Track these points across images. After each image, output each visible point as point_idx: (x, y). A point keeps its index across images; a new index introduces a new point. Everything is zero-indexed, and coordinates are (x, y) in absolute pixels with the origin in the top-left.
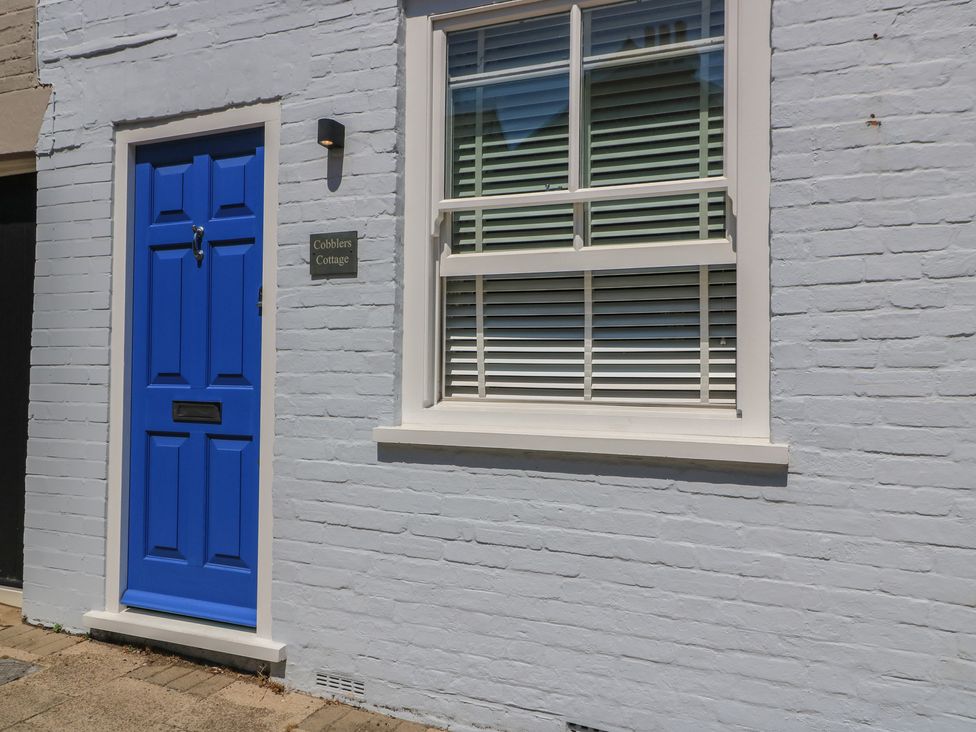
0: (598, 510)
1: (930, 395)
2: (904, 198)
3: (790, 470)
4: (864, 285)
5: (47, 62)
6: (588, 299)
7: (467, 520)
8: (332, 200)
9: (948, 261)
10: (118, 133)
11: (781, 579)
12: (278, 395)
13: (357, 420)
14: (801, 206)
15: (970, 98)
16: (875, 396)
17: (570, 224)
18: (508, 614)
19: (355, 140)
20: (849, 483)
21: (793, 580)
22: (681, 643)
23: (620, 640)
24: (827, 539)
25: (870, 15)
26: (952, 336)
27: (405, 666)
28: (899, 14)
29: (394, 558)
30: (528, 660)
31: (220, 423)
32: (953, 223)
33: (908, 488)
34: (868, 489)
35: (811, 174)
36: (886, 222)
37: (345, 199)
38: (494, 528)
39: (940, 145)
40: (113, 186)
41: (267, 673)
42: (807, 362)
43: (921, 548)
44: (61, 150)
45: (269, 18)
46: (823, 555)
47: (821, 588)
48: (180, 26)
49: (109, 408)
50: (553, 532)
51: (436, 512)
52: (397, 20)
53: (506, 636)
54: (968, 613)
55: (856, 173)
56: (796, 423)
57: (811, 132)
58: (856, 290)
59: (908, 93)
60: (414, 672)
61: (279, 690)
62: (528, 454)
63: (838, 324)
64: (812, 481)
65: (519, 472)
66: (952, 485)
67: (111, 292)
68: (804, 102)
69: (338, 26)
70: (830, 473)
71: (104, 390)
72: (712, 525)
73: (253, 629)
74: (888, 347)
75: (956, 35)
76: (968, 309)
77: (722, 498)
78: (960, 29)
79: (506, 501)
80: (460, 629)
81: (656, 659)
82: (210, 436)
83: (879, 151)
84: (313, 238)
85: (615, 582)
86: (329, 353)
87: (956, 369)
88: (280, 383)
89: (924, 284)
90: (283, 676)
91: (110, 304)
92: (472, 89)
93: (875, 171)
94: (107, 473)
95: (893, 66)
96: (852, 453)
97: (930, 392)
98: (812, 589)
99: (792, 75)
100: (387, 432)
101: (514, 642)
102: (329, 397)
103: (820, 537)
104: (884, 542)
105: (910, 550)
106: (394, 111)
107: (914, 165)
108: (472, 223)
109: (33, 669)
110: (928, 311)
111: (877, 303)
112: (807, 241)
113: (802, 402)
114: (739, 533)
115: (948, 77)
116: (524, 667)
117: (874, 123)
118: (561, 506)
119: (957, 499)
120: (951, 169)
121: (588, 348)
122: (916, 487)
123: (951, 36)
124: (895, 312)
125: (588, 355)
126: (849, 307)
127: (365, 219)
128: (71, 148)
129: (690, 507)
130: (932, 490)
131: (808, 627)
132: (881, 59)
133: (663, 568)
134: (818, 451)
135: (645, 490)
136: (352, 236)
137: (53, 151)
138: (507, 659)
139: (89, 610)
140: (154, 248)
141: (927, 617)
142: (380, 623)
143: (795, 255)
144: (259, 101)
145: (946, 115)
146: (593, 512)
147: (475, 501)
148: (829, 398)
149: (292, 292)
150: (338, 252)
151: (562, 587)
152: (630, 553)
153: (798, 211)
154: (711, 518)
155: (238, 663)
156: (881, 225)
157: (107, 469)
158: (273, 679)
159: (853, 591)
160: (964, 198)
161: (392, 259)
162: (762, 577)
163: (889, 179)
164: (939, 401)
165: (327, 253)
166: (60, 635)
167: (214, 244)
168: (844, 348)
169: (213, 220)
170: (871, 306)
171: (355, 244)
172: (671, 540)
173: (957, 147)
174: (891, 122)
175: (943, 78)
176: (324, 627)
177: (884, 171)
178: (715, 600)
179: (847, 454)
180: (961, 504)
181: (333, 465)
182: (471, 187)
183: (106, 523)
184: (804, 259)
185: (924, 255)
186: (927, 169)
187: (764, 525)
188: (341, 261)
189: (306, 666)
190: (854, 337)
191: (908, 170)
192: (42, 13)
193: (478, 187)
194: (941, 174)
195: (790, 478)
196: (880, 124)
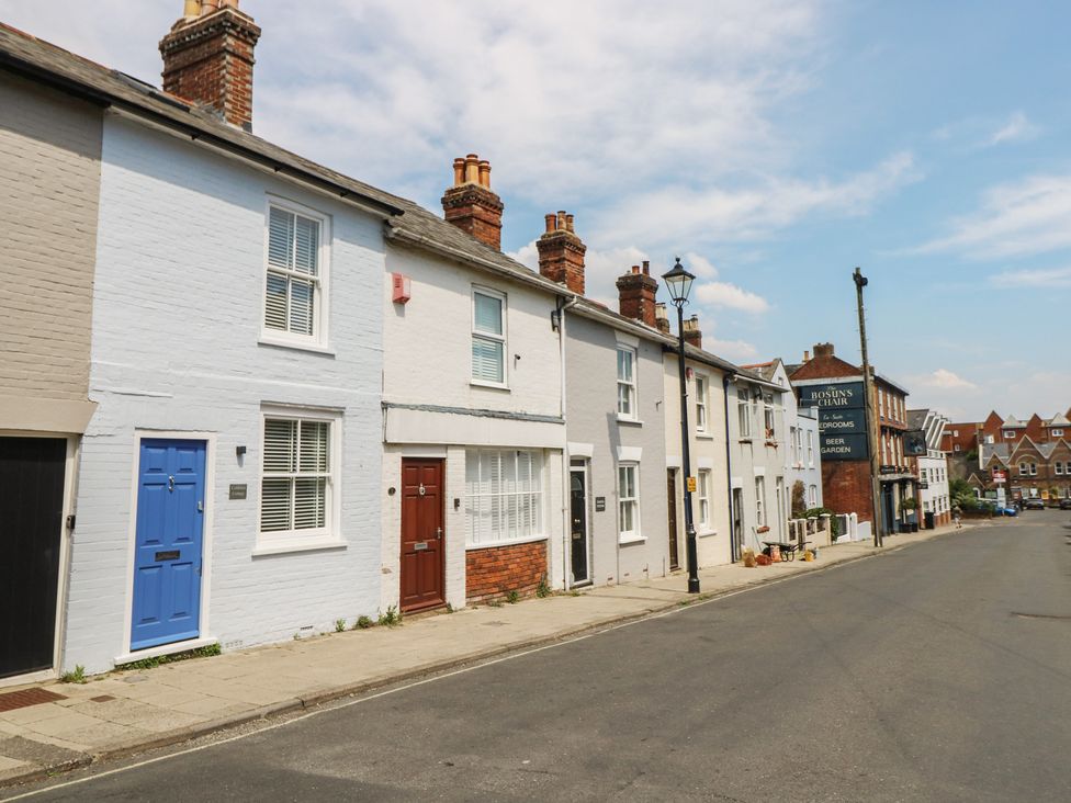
5: (95, 390)
8: (239, 472)
10: (136, 432)
12: (214, 544)
37: (243, 472)
44: (102, 435)
48: (174, 394)
73: (197, 637)
82: (171, 565)
84: (231, 485)
88: (215, 539)
127: (249, 480)
128: (109, 435)
134: (351, 542)
136: (246, 486)
137: (98, 435)
139: (114, 658)
140: (146, 485)
144: (207, 430)
148: (353, 529)
149: (221, 505)
150: (240, 491)
165: (237, 491)
167: (176, 484)
169: (178, 474)
176: (230, 626)
188: (242, 494)
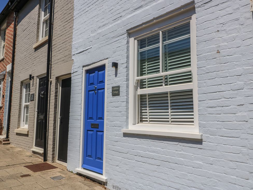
0: (164, 149)
1: (234, 121)
2: (226, 70)
3: (203, 140)
4: (218, 93)
5: (73, 55)
6: (169, 98)
7: (139, 151)
8: (116, 79)
9: (236, 86)
10: (83, 68)
11: (202, 169)
12: (107, 122)
13: (120, 127)
14: (204, 74)
15: (240, 43)
16: (221, 121)
17: (162, 81)
18: (147, 174)
19: (119, 66)
20: (216, 144)
21: (205, 170)
22: (181, 184)
23: (168, 182)
24: (212, 159)
25: (217, 26)
26: (238, 105)
27: (128, 185)
28: (223, 24)
29: (126, 159)
30: (150, 186)
31: (98, 128)
32: (237, 76)
33: (230, 146)
34: (221, 146)
35: (205, 66)
36: (222, 77)
37: (118, 79)
38: (144, 153)
39: (233, 56)
40: (82, 79)
41: (104, 185)
42: (206, 113)
43: (234, 162)
44: (75, 72)
45: (106, 42)
46: (211, 163)
47: (211, 172)
48: (93, 45)
49: (81, 125)
50: (155, 155)
51: (133, 149)
52: (127, 39)
53: (146, 180)
54: (246, 181)
55: (215, 65)
56: (204, 128)
57: (205, 56)
58: (216, 94)
59: (226, 44)
60: (129, 187)
61: (105, 188)
62: (150, 135)
63: (212, 103)
64: (208, 144)
65: (148, 140)
66: (240, 145)
67: (81, 100)
68: (203, 49)
69: (117, 42)
70: (212, 142)
71: (80, 121)
72: (187, 154)
73: (102, 174)
74: (224, 109)
75: (236, 28)
76: (242, 98)
77: (189, 147)
78: (237, 27)
79: (146, 147)
80: (138, 177)
81: (176, 188)
82: (97, 131)
83: (220, 59)
84: (112, 87)
85: (167, 168)
86: (115, 113)
87: (240, 114)
88: (107, 119)
89: (231, 92)
90: (107, 186)
91: (81, 103)
92: (145, 51)
93: (219, 64)
94: (80, 139)
95: (222, 37)
96: (217, 136)
97: (234, 120)
98: (208, 172)
99: (200, 42)
100: (125, 130)
101: (148, 181)
102: (115, 122)
103: (210, 158)
104: (225, 160)
105: (231, 163)
106: (126, 59)
107: (228, 62)
108: (145, 82)
109: (64, 178)
110: (233, 99)
111: (221, 97)
112: (205, 82)
113: (205, 123)
114: (192, 156)
115: (235, 39)
116: (150, 188)
117: (218, 52)
118: (156, 148)
119: (242, 149)
120: (236, 62)
121: (170, 111)
122: (232, 146)
123: (235, 28)
124: (225, 100)
125: (170, 112)
126: (215, 99)
127: (121, 83)
128: (76, 72)
129: (182, 149)
130: (236, 147)
131: (208, 182)
132: (219, 36)
133: (177, 165)
134: (209, 136)
135: (173, 145)
136: (119, 87)
137: (74, 73)
138: (146, 185)
139: (76, 168)
140: (89, 91)
141: (236, 182)
142: (123, 175)
143: (202, 86)
144: (105, 59)
145: (234, 48)
146: (162, 150)
147: (140, 147)
148: (211, 122)
149: (109, 99)
150: (116, 90)
151: (157, 168)
152: (170, 161)
153: (203, 75)
154: (186, 152)
155: (100, 182)
156: (221, 77)
157: (80, 138)
158: (105, 186)
159: (218, 173)
160: (240, 69)
161: (126, 91)
162: (198, 168)
163: (222, 66)
164: (236, 123)
166: (72, 173)
167: (98, 90)
168: (214, 109)
169: (98, 84)
170: (220, 98)
171: (119, 88)
172: (178, 158)
173: (237, 56)
174: (222, 51)
175: (233, 39)
176: (114, 175)
177: (221, 64)
178: (188, 174)
179: (215, 137)
180: (243, 151)
181: (116, 138)
182: (145, 74)
183: (80, 149)
184: (204, 87)
185: (231, 84)
186: (231, 62)
187: (198, 155)
188: (117, 92)
189: (111, 184)
190: (216, 106)
191: (226, 63)
192: (73, 46)
193: (146, 73)
194: (234, 63)
195: (203, 143)
196: (220, 52)
